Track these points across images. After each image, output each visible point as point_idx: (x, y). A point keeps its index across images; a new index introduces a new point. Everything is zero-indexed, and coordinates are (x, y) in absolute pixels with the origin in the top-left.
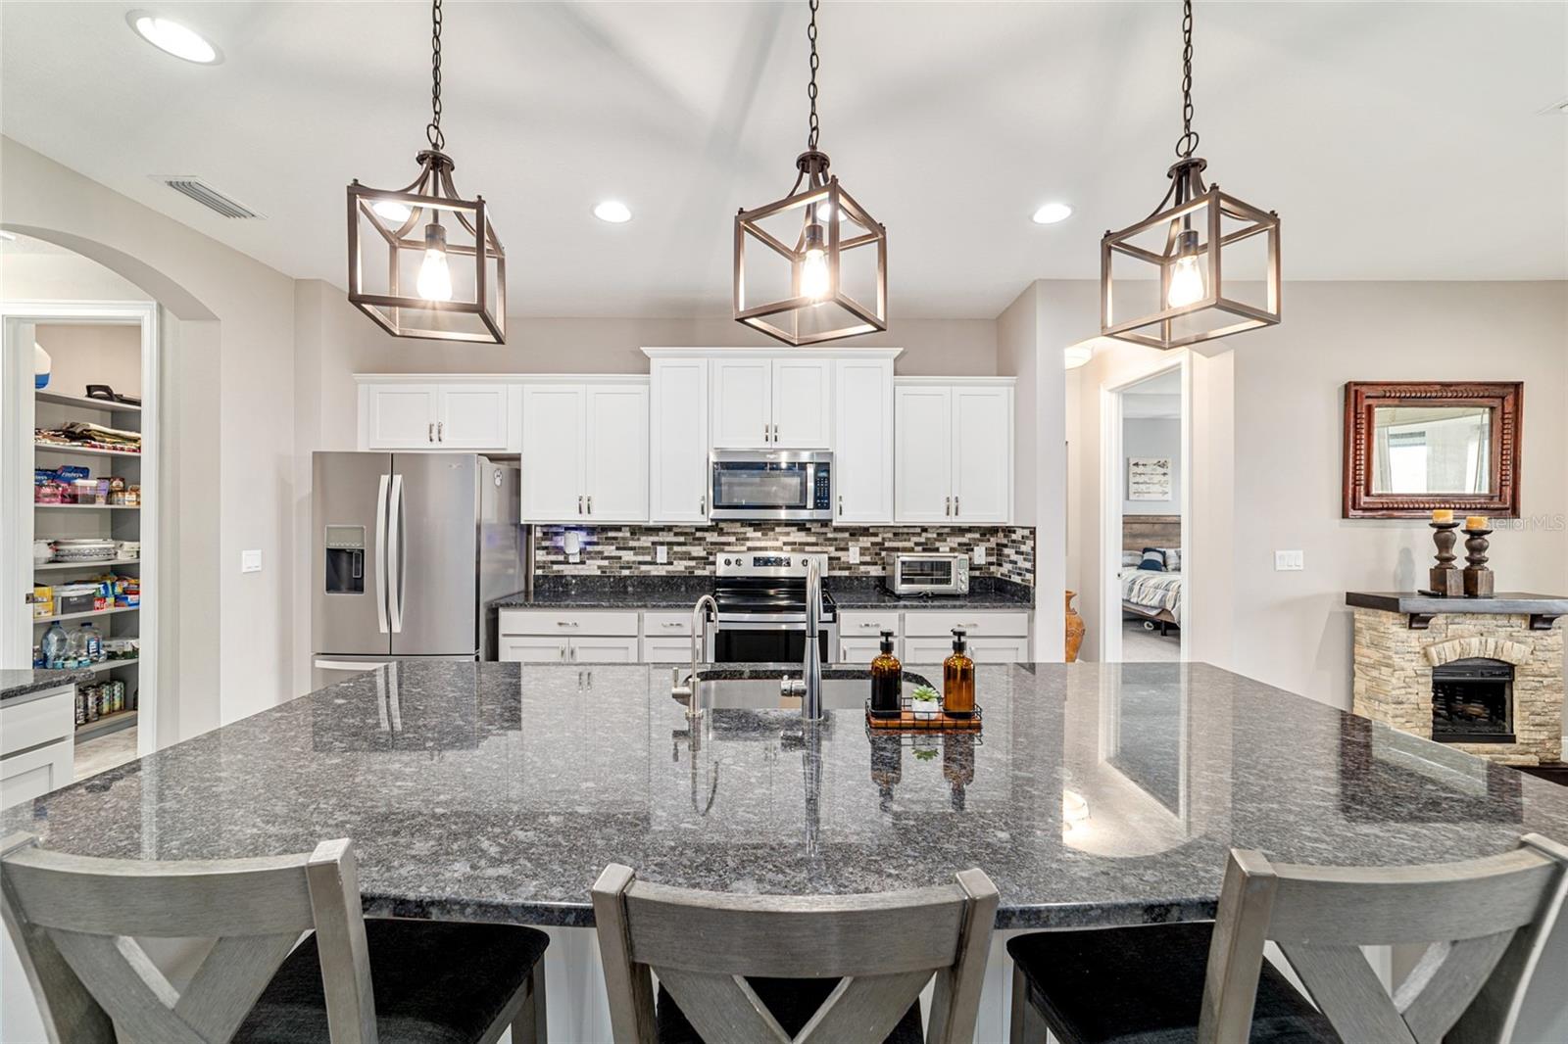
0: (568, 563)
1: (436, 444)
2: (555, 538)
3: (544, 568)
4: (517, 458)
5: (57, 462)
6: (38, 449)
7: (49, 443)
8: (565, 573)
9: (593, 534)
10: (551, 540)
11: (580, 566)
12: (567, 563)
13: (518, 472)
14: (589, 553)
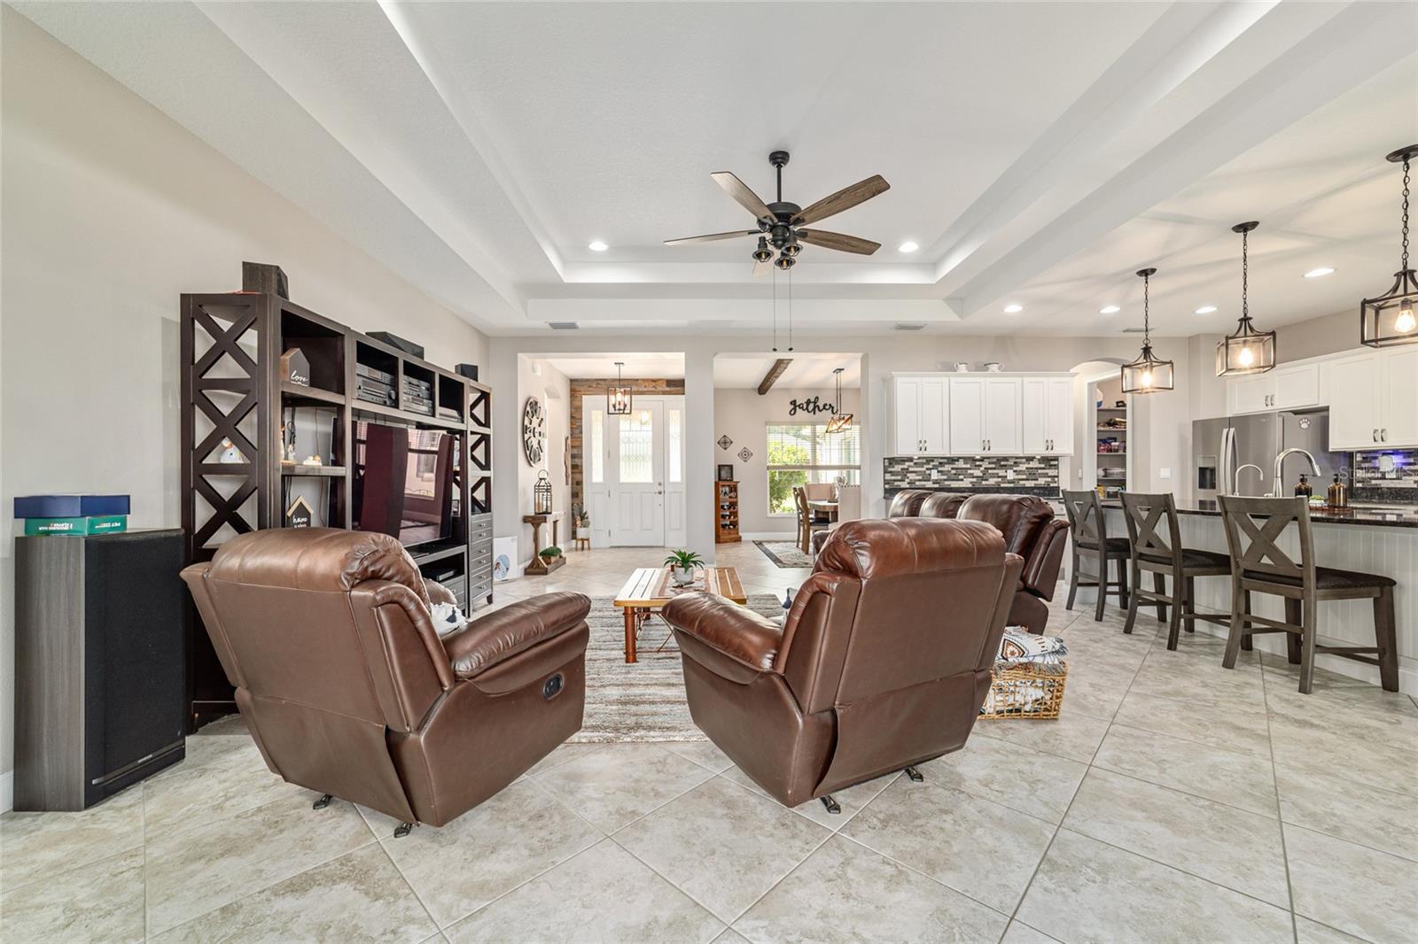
0: (1385, 479)
1: (1270, 407)
2: (1373, 461)
3: (1363, 482)
4: (1326, 409)
5: (1104, 436)
6: (1098, 431)
7: (1102, 429)
8: (1382, 486)
9: (1409, 457)
10: (1370, 462)
11: (1396, 481)
12: (1383, 478)
13: (1327, 418)
14: (1405, 471)
